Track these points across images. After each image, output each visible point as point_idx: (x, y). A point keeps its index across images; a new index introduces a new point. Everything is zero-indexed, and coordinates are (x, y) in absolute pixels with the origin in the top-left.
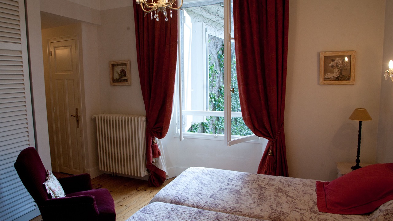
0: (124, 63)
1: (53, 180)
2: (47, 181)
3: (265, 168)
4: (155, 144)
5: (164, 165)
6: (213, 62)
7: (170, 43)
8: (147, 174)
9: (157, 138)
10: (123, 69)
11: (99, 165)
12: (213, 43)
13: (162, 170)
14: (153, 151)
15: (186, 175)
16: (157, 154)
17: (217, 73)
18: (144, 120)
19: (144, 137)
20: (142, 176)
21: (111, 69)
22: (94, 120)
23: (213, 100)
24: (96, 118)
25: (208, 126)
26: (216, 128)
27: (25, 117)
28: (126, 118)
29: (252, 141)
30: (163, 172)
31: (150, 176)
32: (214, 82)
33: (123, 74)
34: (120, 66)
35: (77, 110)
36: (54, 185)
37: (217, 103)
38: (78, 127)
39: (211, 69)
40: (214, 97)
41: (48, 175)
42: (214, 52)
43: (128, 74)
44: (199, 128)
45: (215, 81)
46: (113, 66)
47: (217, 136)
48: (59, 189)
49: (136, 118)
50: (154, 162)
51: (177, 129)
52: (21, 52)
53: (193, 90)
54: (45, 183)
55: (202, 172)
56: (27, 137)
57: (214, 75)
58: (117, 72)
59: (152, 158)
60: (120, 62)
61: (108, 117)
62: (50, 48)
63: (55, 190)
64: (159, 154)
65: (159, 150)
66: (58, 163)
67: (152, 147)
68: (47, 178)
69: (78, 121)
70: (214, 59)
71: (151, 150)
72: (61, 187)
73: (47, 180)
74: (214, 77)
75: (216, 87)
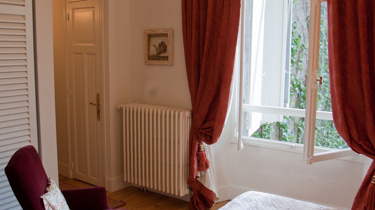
0: (165, 33)
1: (55, 192)
2: (46, 194)
3: (364, 202)
4: (202, 151)
5: (213, 183)
6: (299, 33)
7: (230, 7)
8: (188, 193)
9: (206, 143)
10: (162, 41)
11: (124, 174)
12: (301, 4)
13: (210, 189)
14: (198, 161)
15: (238, 202)
16: (203, 165)
17: (304, 50)
18: (189, 116)
19: (187, 141)
20: (182, 195)
21: (147, 41)
22: (120, 111)
23: (297, 89)
24: (122, 108)
25: (287, 128)
26: (299, 131)
27: (26, 104)
28: (163, 111)
29: (348, 158)
30: (211, 192)
31: (193, 196)
32: (299, 63)
33: (162, 49)
34: (159, 37)
35: (98, 96)
36: (55, 200)
37: (302, 93)
38: (99, 120)
39: (295, 42)
40: (298, 85)
41: (50, 185)
42: (302, 17)
43: (169, 49)
44: (273, 131)
45: (301, 62)
46: (150, 36)
47: (294, 147)
48: (62, 205)
49: (177, 113)
50: (198, 177)
51: (236, 132)
52: (24, 16)
53: (264, 74)
54: (43, 197)
55: (264, 200)
56: (28, 131)
57: (300, 52)
58: (155, 45)
59: (196, 171)
60: (159, 32)
61: (139, 108)
62: (67, 10)
63: (56, 206)
64: (207, 166)
65: (207, 160)
66: (72, 165)
67: (197, 155)
68: (48, 189)
69: (98, 111)
70: (301, 28)
71: (195, 159)
72: (65, 202)
73: (46, 192)
74: (300, 54)
75: (303, 71)
